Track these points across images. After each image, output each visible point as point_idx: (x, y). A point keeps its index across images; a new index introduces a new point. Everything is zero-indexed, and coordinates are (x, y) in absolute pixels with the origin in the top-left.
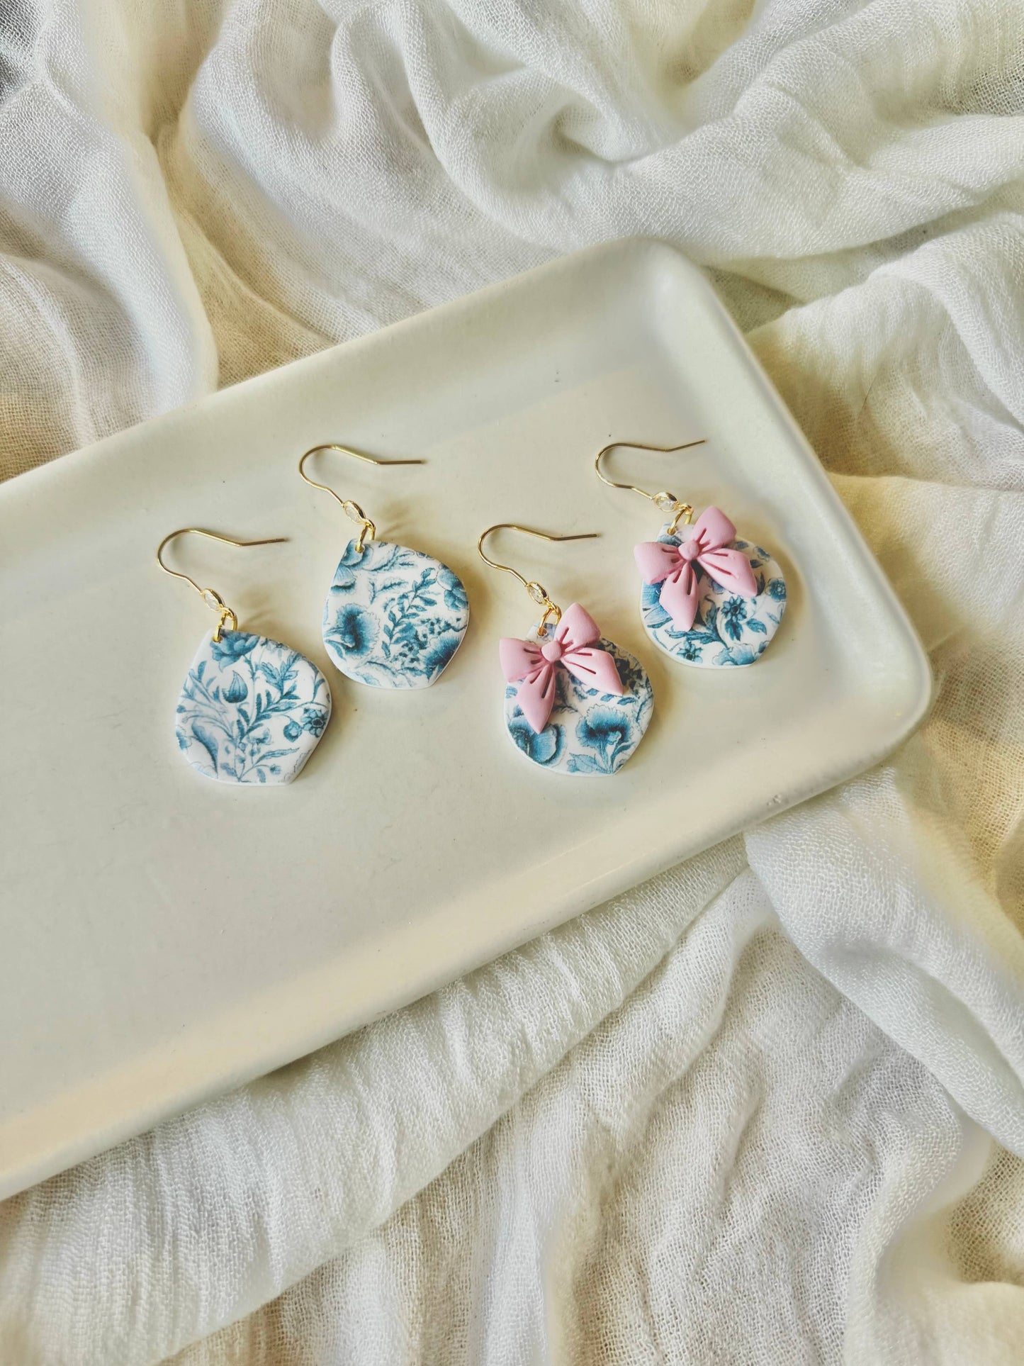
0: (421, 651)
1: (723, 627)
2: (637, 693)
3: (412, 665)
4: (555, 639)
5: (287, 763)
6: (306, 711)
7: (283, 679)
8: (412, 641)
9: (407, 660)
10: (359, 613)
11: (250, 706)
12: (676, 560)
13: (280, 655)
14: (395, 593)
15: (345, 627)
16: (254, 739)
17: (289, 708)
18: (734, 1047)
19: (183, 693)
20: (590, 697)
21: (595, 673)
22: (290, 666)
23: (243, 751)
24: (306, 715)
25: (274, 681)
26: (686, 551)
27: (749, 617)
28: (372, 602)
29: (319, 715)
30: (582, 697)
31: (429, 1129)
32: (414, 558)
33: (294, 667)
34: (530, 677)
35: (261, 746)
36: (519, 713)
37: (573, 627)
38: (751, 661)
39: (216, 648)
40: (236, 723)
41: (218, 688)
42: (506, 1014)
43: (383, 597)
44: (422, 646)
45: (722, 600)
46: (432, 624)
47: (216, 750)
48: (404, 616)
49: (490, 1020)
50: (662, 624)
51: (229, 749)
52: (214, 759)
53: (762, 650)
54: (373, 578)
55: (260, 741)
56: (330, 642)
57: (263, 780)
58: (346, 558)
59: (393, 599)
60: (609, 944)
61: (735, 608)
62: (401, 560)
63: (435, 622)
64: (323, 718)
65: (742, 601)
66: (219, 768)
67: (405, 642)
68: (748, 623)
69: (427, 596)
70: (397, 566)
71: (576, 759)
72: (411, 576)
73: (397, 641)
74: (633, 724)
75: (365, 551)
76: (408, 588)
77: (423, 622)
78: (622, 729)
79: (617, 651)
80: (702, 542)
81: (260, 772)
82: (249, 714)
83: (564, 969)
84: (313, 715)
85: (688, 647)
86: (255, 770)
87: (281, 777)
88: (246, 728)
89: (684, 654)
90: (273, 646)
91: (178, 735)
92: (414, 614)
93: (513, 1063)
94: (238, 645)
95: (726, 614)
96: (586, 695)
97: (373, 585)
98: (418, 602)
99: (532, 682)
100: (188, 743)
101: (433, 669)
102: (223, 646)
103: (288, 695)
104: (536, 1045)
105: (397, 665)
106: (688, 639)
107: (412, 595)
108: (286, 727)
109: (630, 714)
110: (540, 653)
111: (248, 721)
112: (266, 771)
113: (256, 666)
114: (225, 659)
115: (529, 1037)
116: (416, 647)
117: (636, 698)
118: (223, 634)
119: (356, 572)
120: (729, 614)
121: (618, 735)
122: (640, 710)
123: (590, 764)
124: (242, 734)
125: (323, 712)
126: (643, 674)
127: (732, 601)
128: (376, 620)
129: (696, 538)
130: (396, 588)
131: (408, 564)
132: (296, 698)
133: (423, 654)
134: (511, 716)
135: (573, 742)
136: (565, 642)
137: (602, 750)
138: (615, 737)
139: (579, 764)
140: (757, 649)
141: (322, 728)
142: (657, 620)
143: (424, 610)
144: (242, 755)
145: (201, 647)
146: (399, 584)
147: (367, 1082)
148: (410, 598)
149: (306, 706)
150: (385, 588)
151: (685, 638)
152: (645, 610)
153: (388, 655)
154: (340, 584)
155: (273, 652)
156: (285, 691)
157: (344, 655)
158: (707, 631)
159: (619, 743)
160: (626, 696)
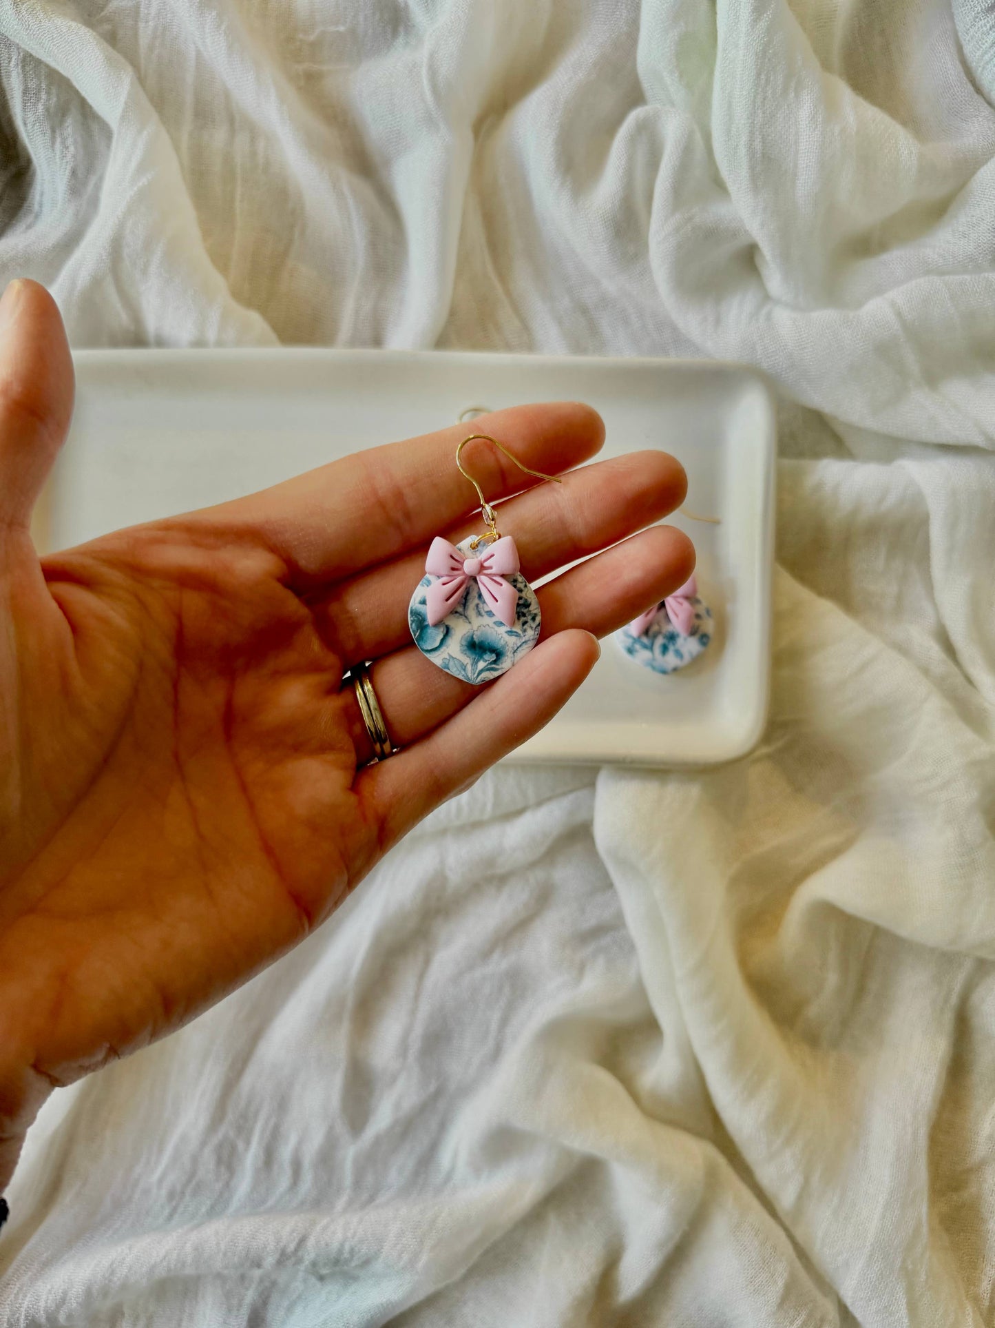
2: (525, 631)
4: (479, 558)
20: (486, 617)
21: (497, 601)
30: (479, 614)
34: (445, 579)
36: (423, 603)
37: (498, 556)
71: (451, 660)
74: (510, 654)
78: (498, 654)
79: (526, 590)
96: (483, 613)
99: (444, 584)
109: (511, 645)
110: (462, 564)
117: (522, 635)
121: (493, 657)
122: (520, 646)
123: (460, 668)
134: (417, 601)
135: (455, 646)
136: (486, 564)
137: (475, 663)
138: (490, 657)
139: (451, 664)
159: (491, 663)
160: (514, 630)
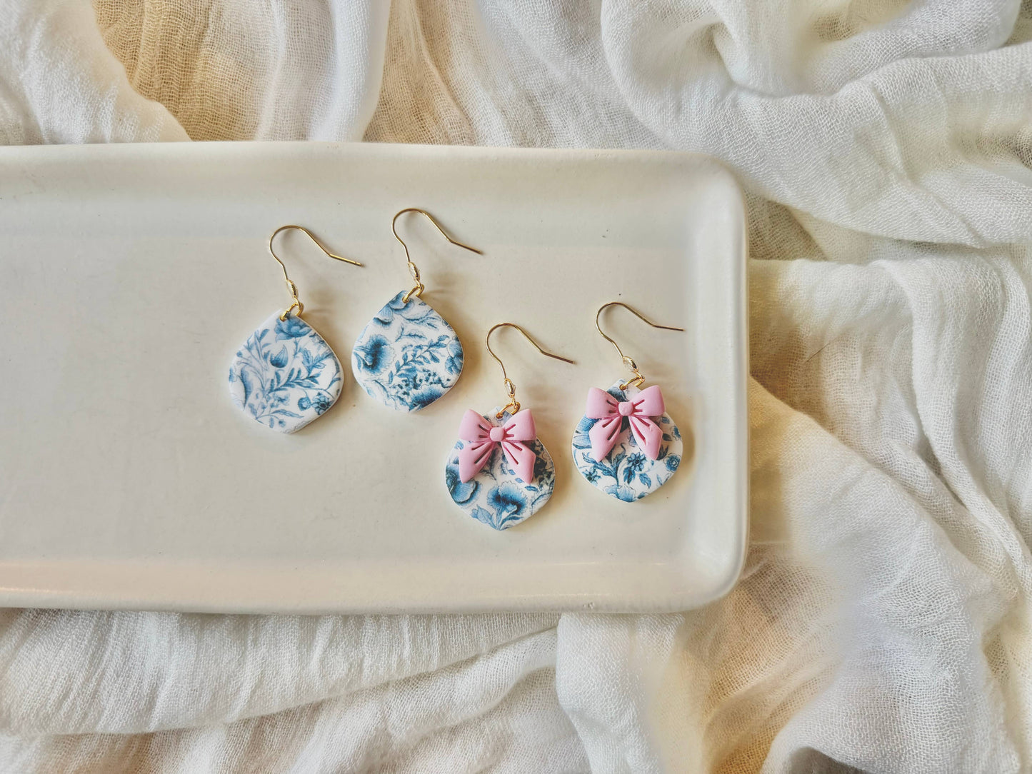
0: (414, 390)
1: (623, 469)
2: (541, 486)
3: (402, 396)
4: (503, 427)
5: (292, 422)
6: (319, 394)
7: (314, 366)
8: (411, 380)
9: (402, 391)
10: (384, 344)
11: (284, 373)
12: (613, 410)
13: (319, 349)
14: (415, 342)
15: (371, 349)
16: (277, 397)
17: (309, 387)
18: (497, 723)
19: (246, 344)
20: (509, 474)
21: (517, 463)
22: (322, 359)
23: (267, 401)
24: (318, 397)
25: (307, 365)
26: (623, 408)
27: (643, 472)
28: (396, 341)
29: (327, 401)
30: (503, 472)
31: (278, 688)
32: (439, 324)
33: (325, 361)
34: (474, 445)
35: (280, 403)
36: (457, 462)
37: (518, 426)
38: (629, 500)
39: (279, 324)
40: (270, 381)
41: (269, 351)
42: (357, 644)
43: (406, 341)
44: (416, 387)
45: (632, 451)
46: (430, 375)
47: (250, 392)
48: (413, 361)
49: (345, 643)
50: (583, 448)
51: (259, 396)
52: (246, 397)
53: (640, 497)
54: (405, 324)
55: (281, 400)
56: (356, 355)
57: (271, 426)
58: (393, 302)
59: (411, 346)
60: (443, 634)
61: (638, 461)
62: (429, 321)
63: (432, 374)
64: (328, 404)
65: (644, 459)
66: (247, 405)
67: (406, 379)
68: (641, 475)
69: (436, 354)
70: (424, 323)
71: (480, 510)
72: (432, 335)
73: (400, 376)
74: (529, 505)
75: (408, 303)
76: (425, 342)
77: (424, 371)
78: (520, 506)
79: (542, 452)
80: (637, 408)
81: (272, 420)
82: (281, 379)
83: (407, 636)
84: (322, 399)
85: (592, 472)
86: (268, 418)
87: (283, 429)
88: (275, 387)
89: (587, 475)
90: (317, 341)
91: (231, 371)
92: (421, 362)
93: (347, 675)
94: (294, 329)
95: (630, 462)
96: (506, 472)
97: (403, 329)
98: (427, 355)
99: (473, 449)
100: (235, 380)
101: (416, 405)
102: (285, 325)
103: (312, 378)
104: (366, 671)
105: (393, 392)
106: (595, 466)
107: (426, 348)
108: (302, 399)
109: (530, 498)
110: (489, 432)
111: (278, 383)
112: (276, 421)
113: (300, 349)
114: (282, 334)
115: (365, 665)
116: (411, 386)
117: (539, 490)
118: (288, 316)
119: (396, 316)
120: (631, 463)
121: (515, 508)
122: (538, 498)
123: (486, 517)
124: (271, 391)
125: (330, 400)
126: (552, 476)
127: (638, 456)
128: (393, 355)
129: (634, 403)
130: (417, 338)
131: (433, 326)
132: (317, 383)
133: (414, 392)
134: (452, 461)
135: (483, 499)
136: (508, 433)
137: (500, 513)
138: (513, 508)
139: (479, 514)
140: (637, 496)
141: (325, 410)
142: (581, 443)
143: (428, 362)
144: (265, 404)
145: (269, 320)
146: (421, 337)
147: (255, 641)
148: (423, 350)
149: (321, 391)
150: (410, 335)
151: (593, 465)
152: (577, 432)
153: (390, 383)
154: (381, 318)
155: (315, 344)
156: (311, 375)
157: (361, 368)
158: (610, 467)
159: (513, 514)
160: (532, 485)
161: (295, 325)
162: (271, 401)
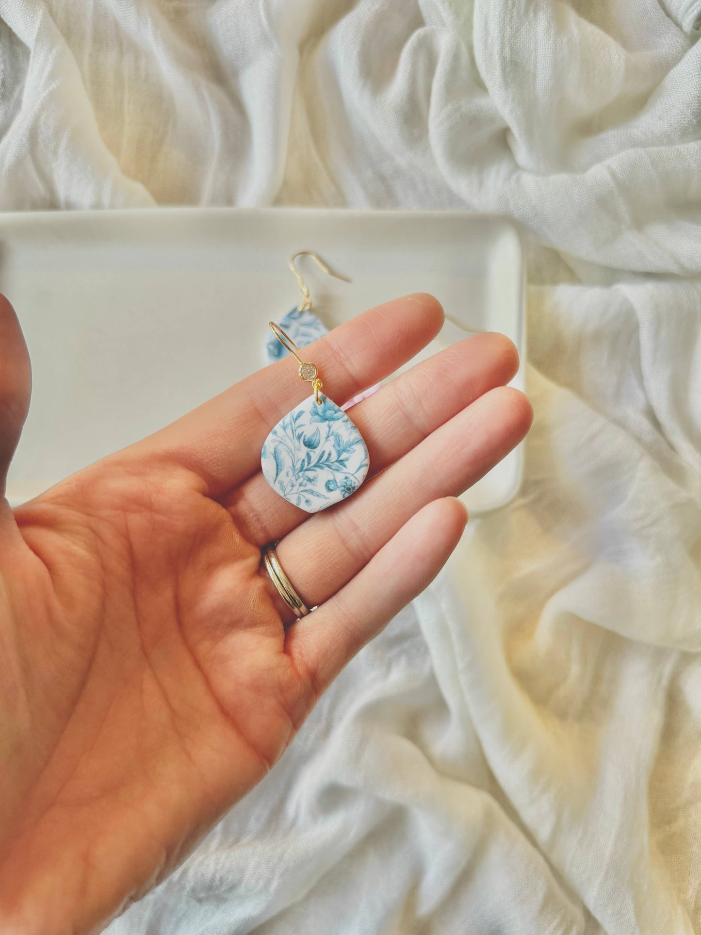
6: (346, 478)
7: (344, 450)
11: (315, 455)
13: (350, 434)
16: (306, 476)
17: (338, 470)
22: (352, 444)
23: (297, 480)
24: (345, 481)
25: (338, 448)
29: (353, 485)
33: (355, 447)
35: (308, 483)
39: (315, 407)
40: (301, 460)
41: (303, 432)
47: (281, 470)
51: (289, 474)
52: (277, 474)
55: (310, 480)
66: (277, 482)
81: (299, 498)
82: (312, 460)
84: (349, 483)
86: (297, 496)
87: (309, 508)
88: (305, 467)
90: (349, 426)
94: (329, 413)
100: (268, 456)
102: (320, 408)
103: (341, 462)
108: (329, 481)
111: (309, 463)
112: (303, 500)
113: (333, 433)
114: (316, 417)
124: (301, 470)
125: (356, 485)
132: (345, 466)
144: (295, 483)
149: (348, 475)
155: (347, 429)
156: (341, 458)
161: (330, 409)
162: (301, 480)
